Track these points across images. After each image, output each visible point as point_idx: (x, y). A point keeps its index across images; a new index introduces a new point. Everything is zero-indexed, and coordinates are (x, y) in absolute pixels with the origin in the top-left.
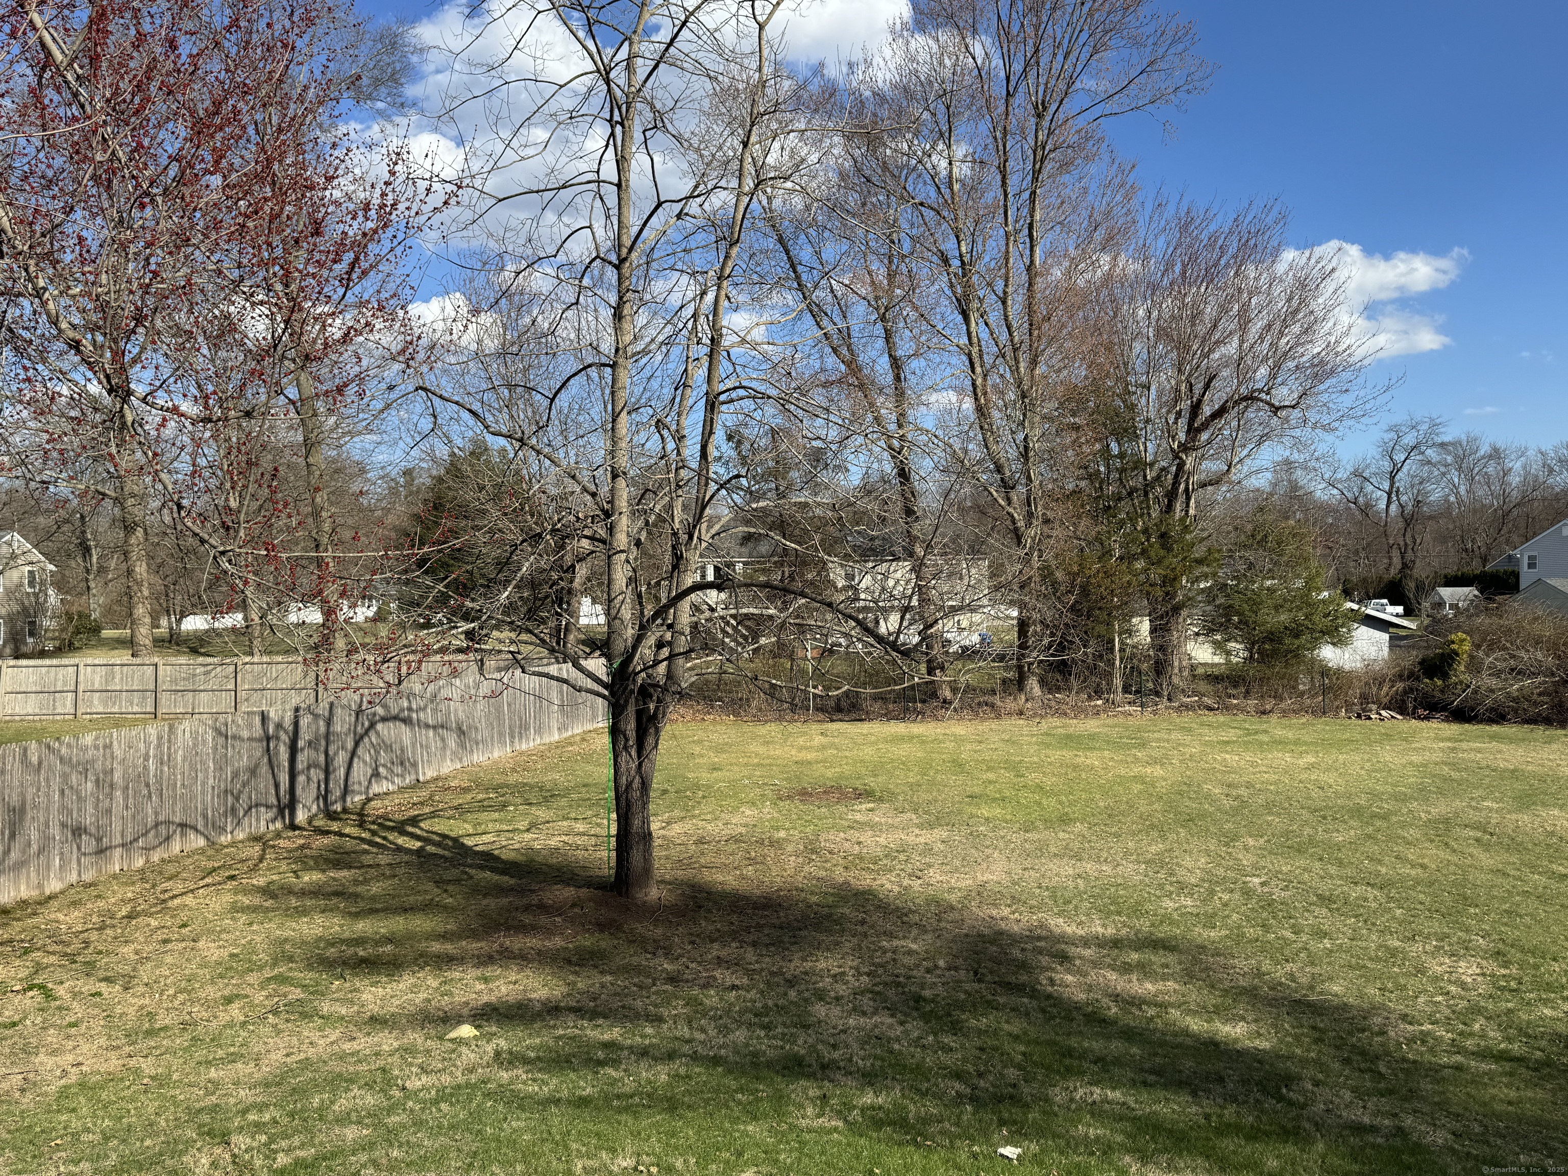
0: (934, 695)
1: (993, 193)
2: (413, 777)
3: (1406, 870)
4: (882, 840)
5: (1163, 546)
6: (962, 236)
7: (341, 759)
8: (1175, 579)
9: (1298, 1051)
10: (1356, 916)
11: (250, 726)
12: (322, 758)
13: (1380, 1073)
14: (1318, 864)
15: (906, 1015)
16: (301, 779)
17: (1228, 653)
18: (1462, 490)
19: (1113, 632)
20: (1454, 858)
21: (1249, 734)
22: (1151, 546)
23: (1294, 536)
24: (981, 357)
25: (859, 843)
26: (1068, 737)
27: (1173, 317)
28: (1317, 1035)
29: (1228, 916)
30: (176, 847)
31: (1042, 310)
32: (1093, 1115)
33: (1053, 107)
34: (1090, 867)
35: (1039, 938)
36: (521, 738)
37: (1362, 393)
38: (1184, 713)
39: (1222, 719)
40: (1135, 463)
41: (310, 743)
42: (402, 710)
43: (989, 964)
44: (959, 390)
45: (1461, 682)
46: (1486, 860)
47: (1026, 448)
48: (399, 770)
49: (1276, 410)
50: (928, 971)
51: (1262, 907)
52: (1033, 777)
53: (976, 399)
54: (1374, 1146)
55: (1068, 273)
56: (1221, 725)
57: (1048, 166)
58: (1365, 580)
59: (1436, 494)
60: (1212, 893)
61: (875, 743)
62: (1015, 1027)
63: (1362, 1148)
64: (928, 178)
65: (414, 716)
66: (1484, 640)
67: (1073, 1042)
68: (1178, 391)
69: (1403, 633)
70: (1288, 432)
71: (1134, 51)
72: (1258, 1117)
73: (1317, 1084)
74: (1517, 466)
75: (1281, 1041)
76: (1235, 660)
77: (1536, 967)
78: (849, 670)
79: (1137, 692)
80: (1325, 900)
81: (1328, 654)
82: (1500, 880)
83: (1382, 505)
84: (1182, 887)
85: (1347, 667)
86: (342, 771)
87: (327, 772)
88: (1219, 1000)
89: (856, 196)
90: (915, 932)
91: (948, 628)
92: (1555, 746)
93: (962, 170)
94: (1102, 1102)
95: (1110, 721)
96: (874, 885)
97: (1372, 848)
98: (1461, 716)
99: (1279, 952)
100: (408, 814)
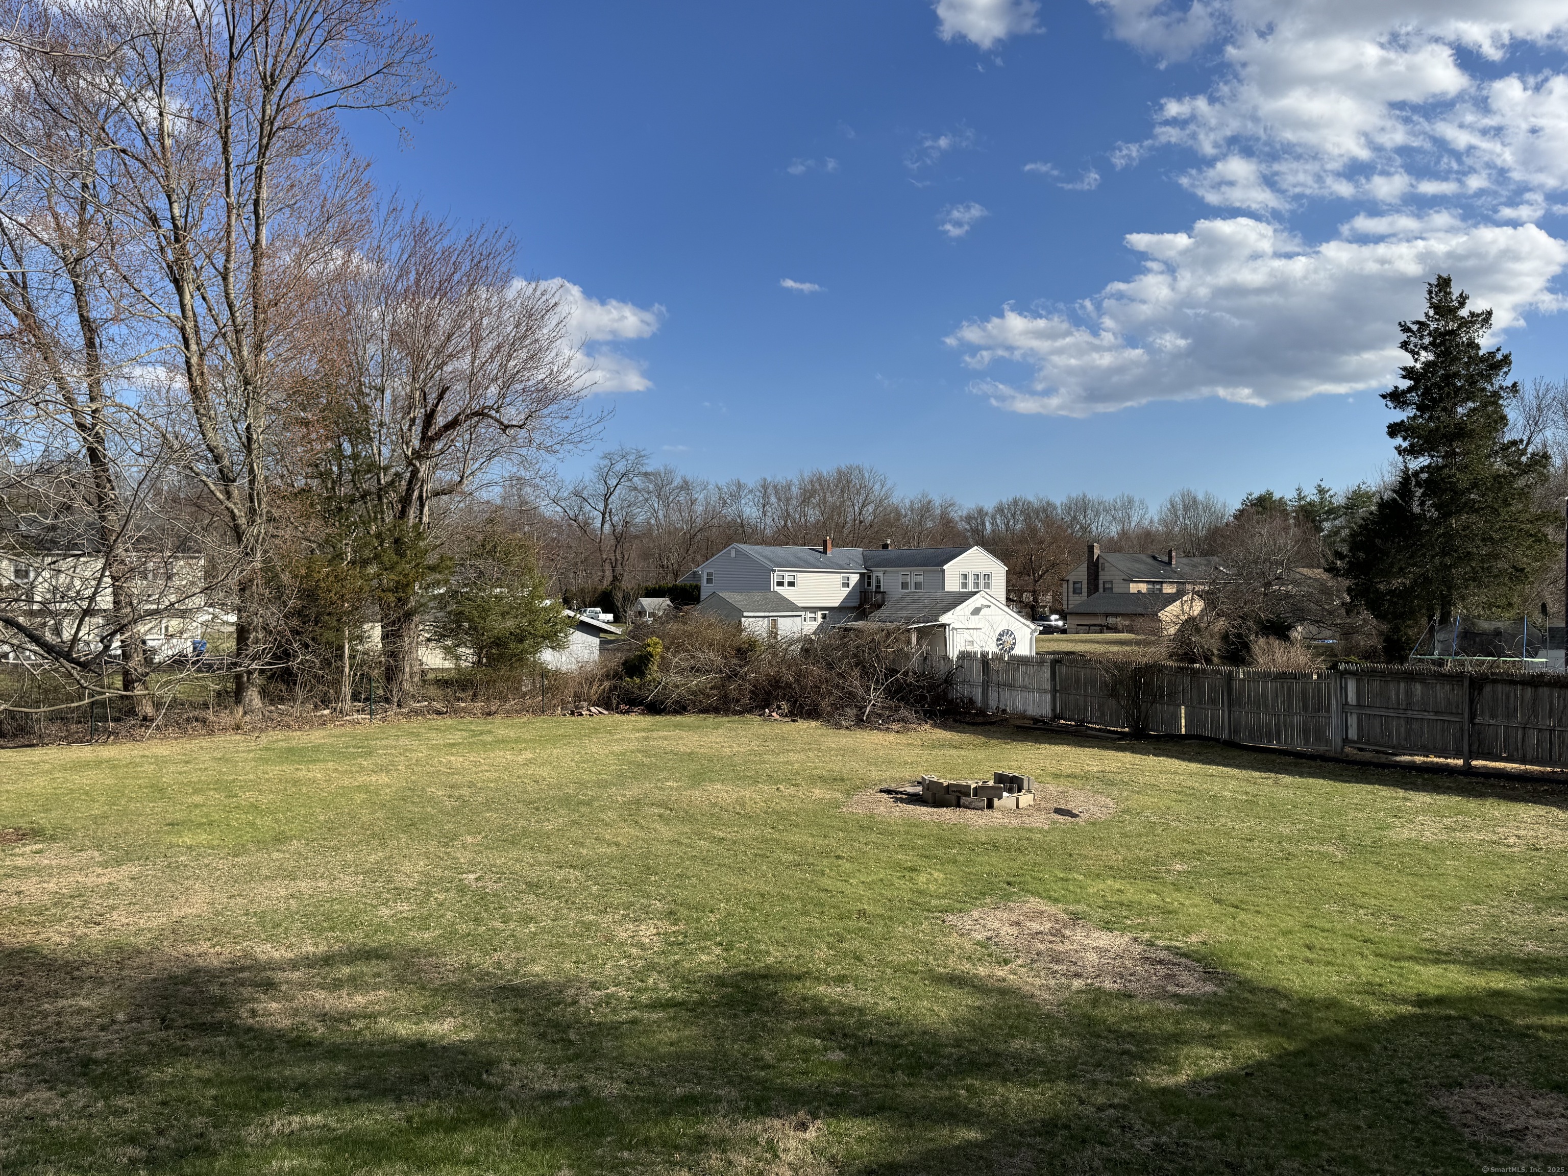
0: (132, 712)
1: (212, 159)
3: (603, 850)
4: (52, 886)
5: (396, 552)
6: (174, 197)
8: (407, 585)
9: (500, 1036)
10: (559, 898)
13: (570, 1041)
14: (529, 854)
15: (69, 1084)
17: (458, 658)
18: (661, 514)
19: (343, 638)
20: (642, 834)
21: (475, 736)
22: (384, 551)
23: (521, 547)
24: (197, 333)
25: (18, 893)
26: (290, 750)
27: (408, 324)
28: (517, 1016)
29: (442, 916)
31: (268, 295)
32: (289, 1146)
33: (283, 84)
34: (304, 885)
35: (242, 969)
37: (580, 421)
38: (413, 719)
39: (449, 722)
40: (369, 466)
43: (181, 1008)
44: (172, 368)
45: (654, 680)
46: (666, 832)
47: (249, 439)
49: (505, 428)
50: (103, 1028)
51: (476, 902)
52: (247, 797)
53: (190, 379)
54: (560, 1110)
55: (298, 260)
56: (449, 728)
57: (276, 145)
58: (582, 590)
59: (641, 517)
60: (429, 894)
61: (49, 772)
62: (207, 1070)
63: (550, 1114)
64: (133, 124)
66: (672, 643)
67: (273, 1074)
68: (411, 397)
69: (610, 637)
70: (516, 450)
71: (371, 49)
72: (459, 1108)
73: (514, 1063)
74: (701, 497)
75: (484, 1029)
76: (464, 664)
77: (698, 920)
78: (17, 685)
79: (367, 699)
80: (533, 886)
81: (548, 657)
82: (675, 849)
83: (598, 523)
84: (399, 892)
85: (564, 669)
88: (429, 1000)
89: (39, 124)
90: (88, 986)
92: (720, 731)
93: (176, 126)
94: (301, 1130)
95: (337, 731)
96: (37, 940)
97: (576, 833)
98: (654, 708)
99: (489, 944)
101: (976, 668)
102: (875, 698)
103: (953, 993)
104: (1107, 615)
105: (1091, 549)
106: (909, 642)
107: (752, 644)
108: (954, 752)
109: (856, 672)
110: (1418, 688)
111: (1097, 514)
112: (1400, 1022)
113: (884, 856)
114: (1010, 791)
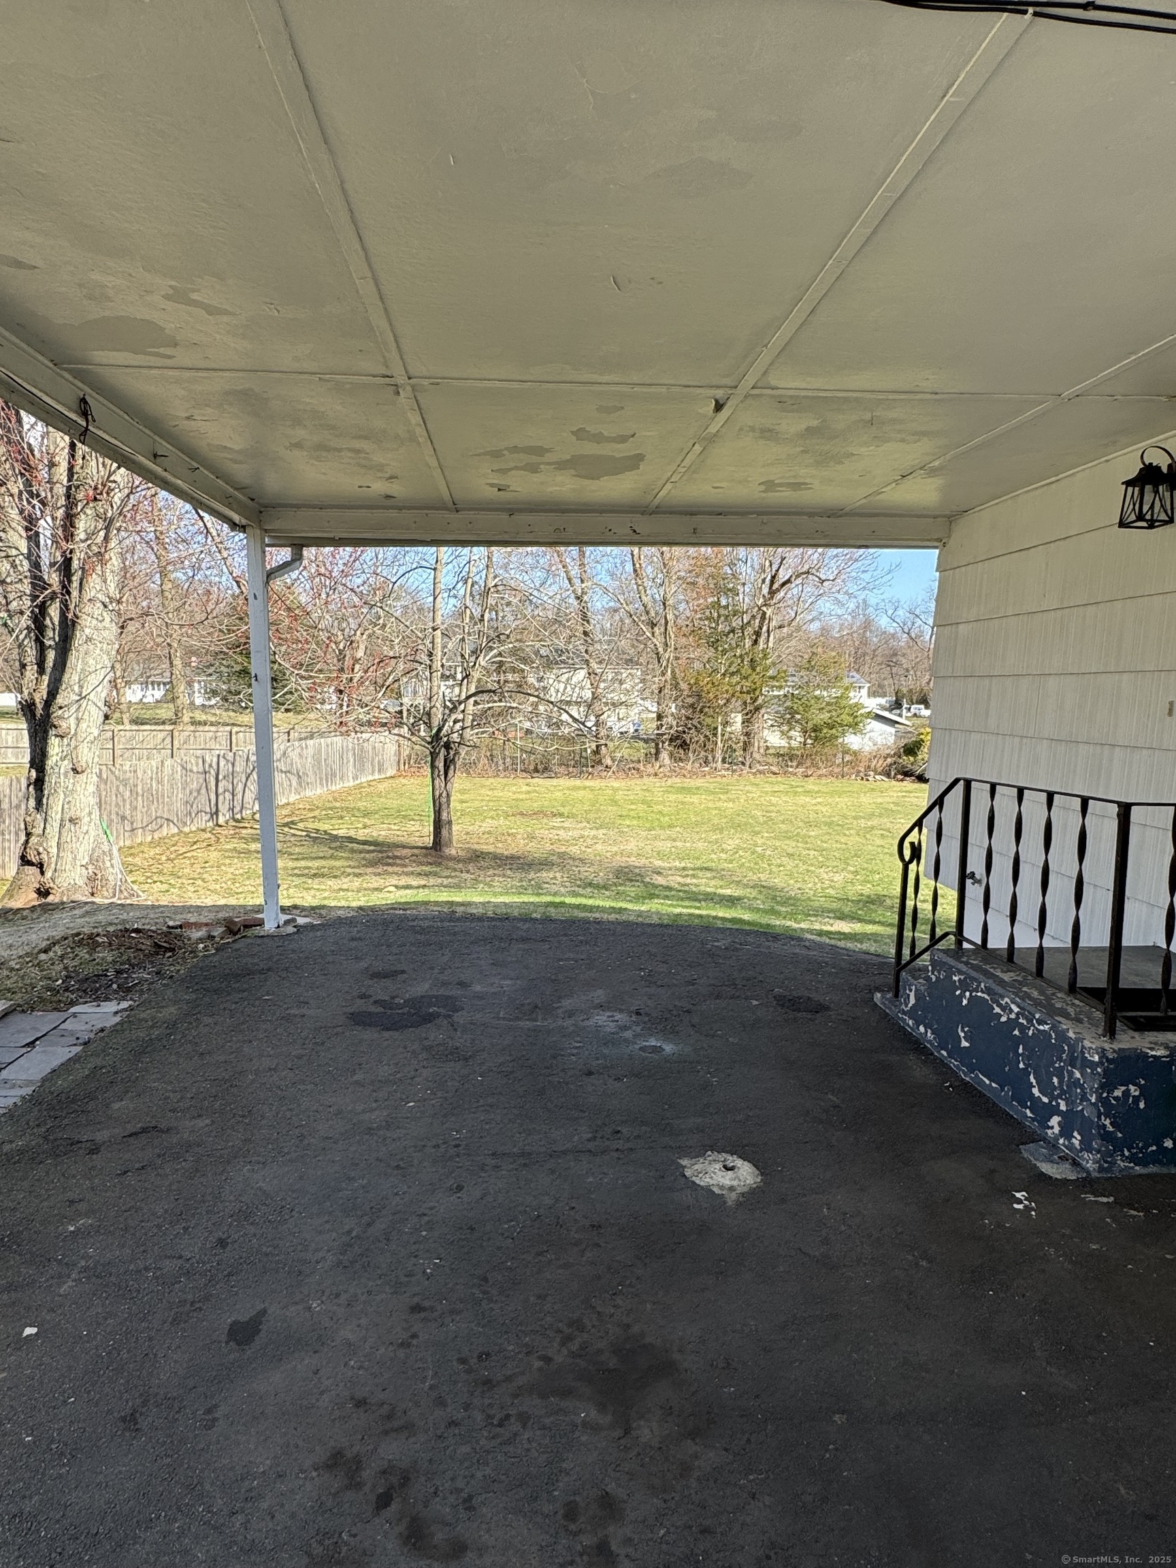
0: (600, 762)
4: (570, 834)
5: (751, 667)
7: (240, 787)
8: (757, 689)
11: (197, 764)
12: (231, 787)
16: (221, 798)
17: (790, 739)
19: (718, 723)
21: (792, 787)
22: (744, 666)
25: (557, 835)
26: (683, 788)
30: (165, 831)
36: (332, 782)
38: (758, 776)
39: (780, 779)
40: (736, 611)
41: (224, 778)
45: (921, 758)
49: (824, 581)
52: (657, 808)
56: (778, 782)
61: (563, 790)
68: (761, 565)
76: (793, 743)
79: (731, 762)
85: (861, 749)
86: (241, 795)
87: (233, 795)
90: (588, 865)
91: (611, 719)
95: (711, 780)
96: (567, 850)
98: (921, 779)
100: (287, 820)
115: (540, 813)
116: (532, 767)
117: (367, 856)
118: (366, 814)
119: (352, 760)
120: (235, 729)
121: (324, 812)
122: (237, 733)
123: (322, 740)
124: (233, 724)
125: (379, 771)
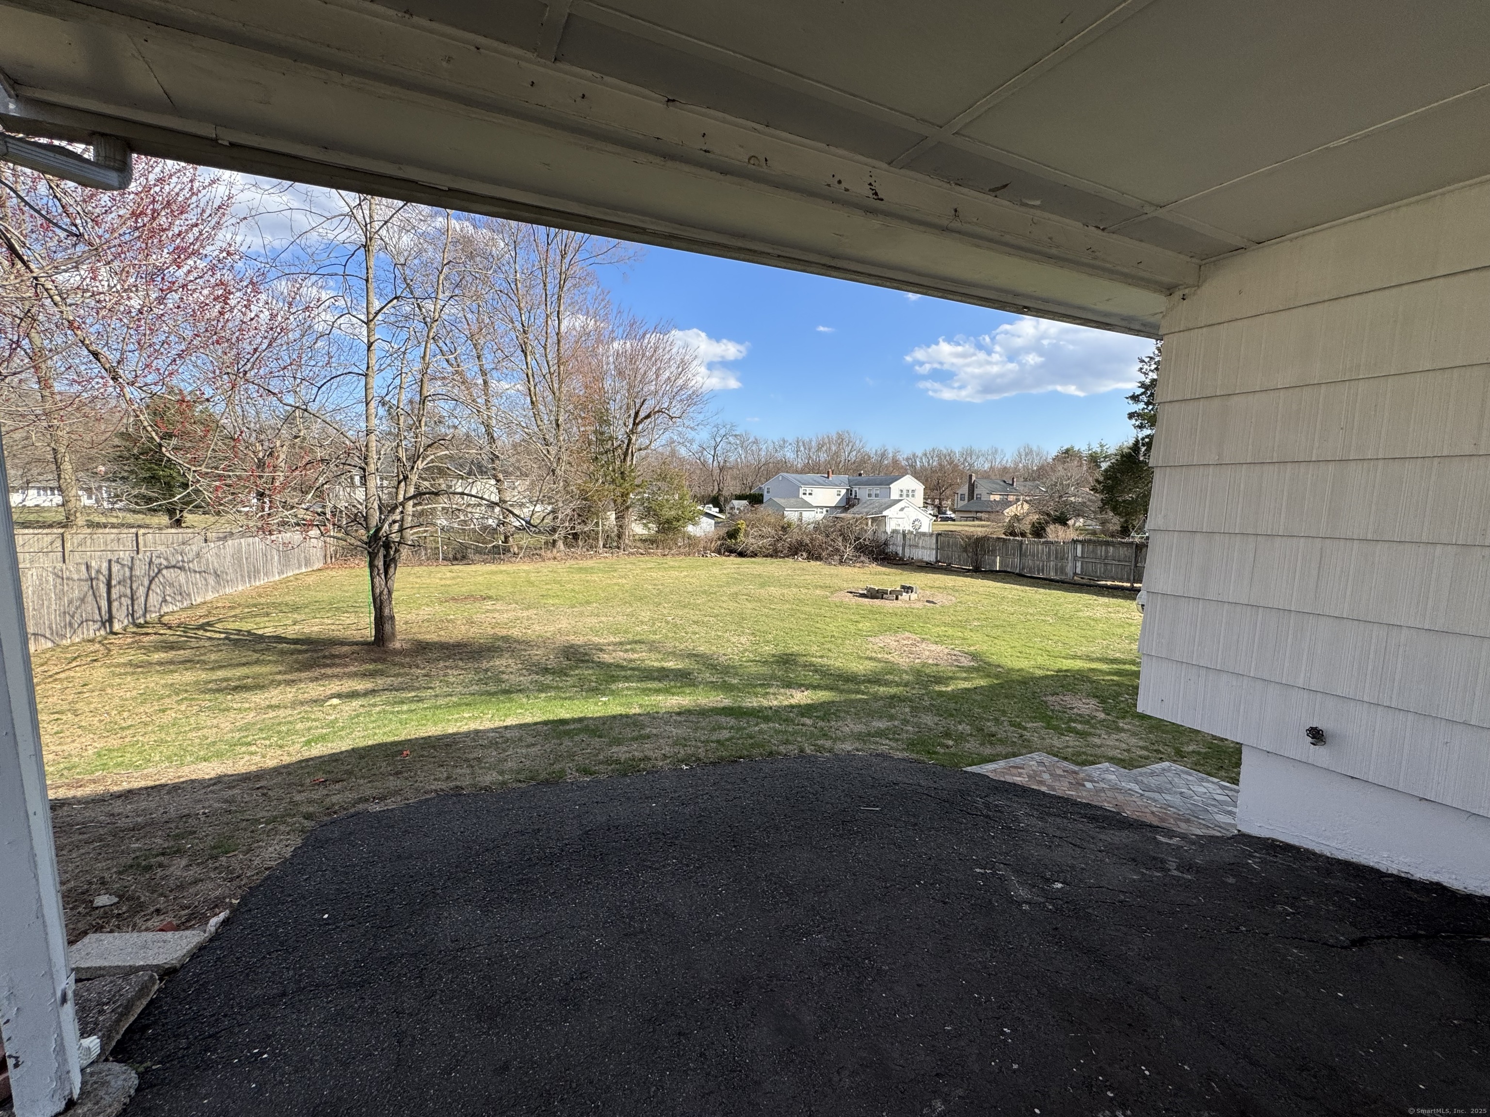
0: (509, 551)
2: (189, 602)
3: (723, 611)
4: (505, 616)
5: (622, 478)
6: (523, 312)
7: (141, 591)
8: (627, 494)
9: (692, 667)
10: (706, 626)
11: (78, 571)
12: (128, 591)
13: (717, 669)
14: (692, 611)
15: (544, 674)
16: (115, 604)
17: (649, 529)
18: (743, 457)
19: (598, 519)
21: (659, 564)
22: (616, 478)
23: (677, 475)
24: (533, 376)
25: (494, 618)
26: (581, 568)
28: (697, 662)
29: (661, 631)
31: (564, 357)
33: (570, 254)
34: (603, 619)
36: (255, 578)
38: (631, 556)
39: (647, 558)
40: (609, 437)
41: (119, 583)
42: (178, 562)
43: (572, 655)
45: (741, 541)
46: (749, 606)
48: (179, 598)
49: (671, 418)
50: (547, 660)
51: (673, 626)
52: (569, 586)
53: (531, 397)
56: (647, 561)
57: (568, 284)
58: (704, 496)
59: (732, 458)
60: (654, 624)
61: (483, 575)
62: (590, 672)
65: (186, 565)
66: (750, 523)
67: (614, 673)
68: (629, 405)
69: (719, 520)
70: (676, 428)
72: (682, 683)
73: (698, 674)
74: (764, 447)
75: (685, 665)
76: (652, 532)
77: (764, 636)
79: (609, 547)
80: (696, 622)
81: (690, 529)
82: (754, 611)
83: (711, 461)
84: (642, 622)
85: (698, 535)
86: (143, 599)
87: (133, 600)
88: (663, 656)
90: (535, 647)
94: (629, 686)
96: (509, 633)
97: (710, 604)
98: (741, 554)
99: (681, 640)
100: (202, 621)
101: (900, 537)
102: (849, 552)
103: (867, 662)
104: (977, 512)
105: (971, 476)
106: (867, 525)
107: (789, 525)
108: (885, 577)
109: (840, 539)
110: (1111, 549)
111: (978, 457)
112: (1046, 677)
113: (845, 617)
114: (907, 592)
115: (470, 598)
116: (451, 556)
117: (300, 657)
118: (296, 609)
119: (276, 558)
120: (141, 531)
121: (246, 610)
122: (144, 534)
123: (242, 540)
124: (139, 526)
125: (306, 565)
